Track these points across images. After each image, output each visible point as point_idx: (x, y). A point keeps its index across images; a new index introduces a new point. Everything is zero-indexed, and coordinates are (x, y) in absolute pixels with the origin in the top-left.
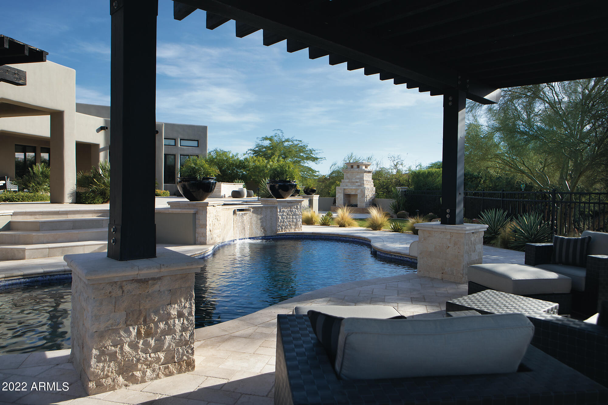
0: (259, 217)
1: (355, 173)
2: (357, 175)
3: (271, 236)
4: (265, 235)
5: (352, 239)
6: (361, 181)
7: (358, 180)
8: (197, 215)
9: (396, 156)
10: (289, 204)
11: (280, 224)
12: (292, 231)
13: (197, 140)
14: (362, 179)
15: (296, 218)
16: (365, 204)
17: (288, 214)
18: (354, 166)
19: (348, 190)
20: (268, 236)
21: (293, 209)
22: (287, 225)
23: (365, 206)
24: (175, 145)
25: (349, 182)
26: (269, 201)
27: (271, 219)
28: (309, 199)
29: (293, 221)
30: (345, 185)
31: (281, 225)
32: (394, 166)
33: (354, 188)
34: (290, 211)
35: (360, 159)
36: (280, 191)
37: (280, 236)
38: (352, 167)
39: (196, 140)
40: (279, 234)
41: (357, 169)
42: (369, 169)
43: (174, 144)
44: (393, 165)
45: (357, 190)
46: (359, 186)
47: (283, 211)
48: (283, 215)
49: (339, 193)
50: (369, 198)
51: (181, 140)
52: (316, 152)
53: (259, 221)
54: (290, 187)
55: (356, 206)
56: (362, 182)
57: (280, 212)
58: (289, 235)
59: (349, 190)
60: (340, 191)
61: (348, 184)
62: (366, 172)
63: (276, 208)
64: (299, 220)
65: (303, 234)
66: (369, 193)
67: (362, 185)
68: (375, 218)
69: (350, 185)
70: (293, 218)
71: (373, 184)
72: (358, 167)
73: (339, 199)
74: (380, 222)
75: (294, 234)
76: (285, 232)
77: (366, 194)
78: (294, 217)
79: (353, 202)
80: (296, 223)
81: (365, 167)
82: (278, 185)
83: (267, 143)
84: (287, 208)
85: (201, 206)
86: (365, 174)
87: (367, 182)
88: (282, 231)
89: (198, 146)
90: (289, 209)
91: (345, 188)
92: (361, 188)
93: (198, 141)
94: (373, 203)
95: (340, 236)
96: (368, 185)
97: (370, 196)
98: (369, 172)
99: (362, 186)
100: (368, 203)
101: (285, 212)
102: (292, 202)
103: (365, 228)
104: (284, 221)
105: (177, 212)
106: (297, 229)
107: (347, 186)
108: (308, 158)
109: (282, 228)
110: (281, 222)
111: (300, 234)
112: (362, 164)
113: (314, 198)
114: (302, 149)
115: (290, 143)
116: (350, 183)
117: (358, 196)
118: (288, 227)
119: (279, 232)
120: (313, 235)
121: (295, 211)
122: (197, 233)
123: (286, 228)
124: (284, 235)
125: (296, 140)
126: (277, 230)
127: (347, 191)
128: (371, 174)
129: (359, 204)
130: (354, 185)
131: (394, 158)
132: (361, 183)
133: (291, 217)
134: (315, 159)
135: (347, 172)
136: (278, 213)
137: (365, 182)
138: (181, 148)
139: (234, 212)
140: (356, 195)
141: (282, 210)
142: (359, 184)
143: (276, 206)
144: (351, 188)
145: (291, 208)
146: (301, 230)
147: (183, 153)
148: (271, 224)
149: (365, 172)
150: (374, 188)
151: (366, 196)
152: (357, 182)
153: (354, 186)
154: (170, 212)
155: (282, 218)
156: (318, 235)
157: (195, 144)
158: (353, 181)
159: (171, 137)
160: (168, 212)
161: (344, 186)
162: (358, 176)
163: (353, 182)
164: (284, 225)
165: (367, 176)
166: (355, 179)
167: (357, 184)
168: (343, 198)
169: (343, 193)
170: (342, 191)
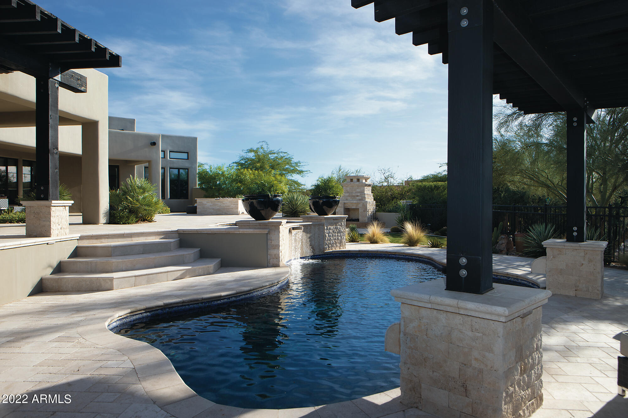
0: (309, 235)
1: (355, 187)
2: (358, 189)
3: (319, 255)
4: (314, 254)
5: (402, 256)
6: (362, 195)
7: (359, 194)
8: (269, 235)
9: (386, 169)
10: (335, 221)
11: (327, 242)
12: (338, 249)
14: (363, 193)
15: (340, 236)
16: (367, 218)
17: (333, 232)
18: (354, 180)
19: (348, 204)
20: (317, 255)
21: (338, 226)
22: (333, 243)
23: (367, 220)
24: (164, 158)
25: (349, 196)
26: (313, 218)
27: (319, 237)
29: (338, 239)
30: (345, 199)
31: (328, 244)
32: (385, 179)
33: (355, 202)
34: (336, 228)
35: (349, 172)
36: (325, 207)
37: (328, 254)
38: (352, 180)
39: (186, 152)
40: (327, 252)
41: (358, 183)
42: (369, 182)
44: (383, 178)
45: (358, 204)
46: (360, 200)
47: (330, 229)
48: (329, 233)
49: (339, 207)
50: (371, 212)
51: (170, 152)
52: (302, 164)
53: (308, 240)
54: (333, 204)
55: (358, 220)
56: (364, 196)
57: (327, 229)
58: (335, 254)
59: (350, 204)
60: (340, 205)
61: (348, 198)
63: (323, 225)
64: (344, 237)
65: (349, 252)
66: (370, 207)
67: (363, 199)
68: (412, 234)
69: (351, 199)
70: (338, 236)
71: (373, 197)
72: (358, 180)
74: (416, 238)
75: (340, 252)
76: (332, 250)
78: (339, 234)
79: (354, 217)
80: (341, 240)
81: (365, 180)
82: (322, 201)
83: (251, 155)
84: (332, 226)
85: (273, 226)
86: (365, 188)
87: (368, 195)
88: (329, 249)
89: (188, 159)
90: (335, 227)
91: (346, 202)
92: (363, 202)
93: (188, 153)
94: (374, 218)
95: (389, 253)
96: (369, 199)
97: (372, 210)
98: (369, 185)
99: (363, 200)
100: (370, 217)
101: (331, 229)
102: (337, 219)
103: (403, 245)
104: (330, 238)
105: (248, 232)
106: (341, 247)
107: (347, 200)
108: (294, 171)
109: (329, 247)
110: (328, 240)
111: (346, 252)
112: (363, 177)
114: (288, 161)
115: (276, 155)
116: (350, 197)
117: (360, 211)
118: (334, 245)
119: (327, 251)
120: (360, 252)
121: (340, 228)
122: (269, 254)
123: (332, 245)
124: (330, 254)
125: (282, 152)
126: (325, 249)
127: (348, 206)
128: (370, 188)
129: (360, 218)
130: (354, 199)
133: (337, 235)
134: (300, 172)
135: (346, 185)
136: (326, 231)
137: (366, 196)
138: (171, 160)
139: (290, 231)
140: (357, 209)
141: (328, 227)
142: (360, 198)
143: (323, 223)
144: (352, 202)
145: (336, 225)
146: (345, 248)
147: (172, 166)
148: (319, 242)
149: (365, 186)
150: (374, 202)
151: (368, 210)
152: (358, 196)
153: (354, 200)
154: (240, 232)
155: (329, 236)
156: (364, 252)
157: (185, 156)
158: (353, 194)
160: (238, 233)
162: (358, 190)
163: (354, 196)
164: (331, 243)
165: (367, 190)
166: (356, 193)
167: (357, 198)
168: (343, 212)
169: (343, 207)
170: (343, 205)
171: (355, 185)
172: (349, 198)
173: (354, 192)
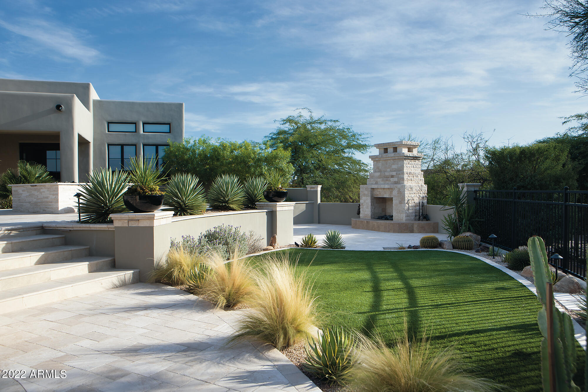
1: (390, 161)
2: (393, 164)
6: (399, 174)
7: (394, 173)
13: (169, 122)
14: (400, 171)
16: (404, 215)
18: (389, 150)
19: (378, 190)
23: (404, 219)
24: (136, 132)
25: (379, 177)
28: (266, 211)
30: (374, 183)
32: (472, 151)
33: (387, 186)
38: (386, 151)
39: (166, 122)
41: (393, 155)
42: (416, 152)
43: (134, 131)
45: (391, 190)
46: (396, 183)
49: (364, 195)
50: (414, 204)
51: (144, 124)
55: (390, 218)
56: (401, 176)
59: (381, 190)
60: (366, 192)
62: (407, 158)
66: (413, 195)
67: (401, 182)
69: (382, 182)
71: (423, 179)
72: (395, 149)
73: (365, 207)
77: (406, 199)
79: (386, 212)
81: (407, 149)
86: (406, 162)
87: (411, 175)
89: (170, 132)
91: (374, 187)
92: (399, 186)
93: (169, 124)
94: (421, 214)
96: (413, 182)
97: (417, 201)
98: (415, 158)
99: (400, 184)
100: (412, 213)
107: (376, 183)
108: (349, 146)
112: (401, 144)
113: (278, 209)
115: (324, 126)
116: (381, 179)
117: (395, 202)
127: (378, 193)
128: (420, 163)
129: (394, 214)
130: (388, 182)
131: (472, 137)
132: (398, 177)
135: (377, 159)
137: (406, 176)
138: (144, 134)
140: (391, 199)
142: (395, 179)
144: (382, 186)
147: (146, 142)
149: (405, 159)
150: (425, 187)
151: (408, 200)
152: (392, 176)
153: (388, 184)
157: (166, 128)
158: (387, 174)
159: (129, 120)
161: (372, 184)
162: (394, 167)
163: (387, 177)
165: (410, 166)
166: (391, 171)
167: (392, 179)
168: (370, 204)
169: (370, 195)
170: (370, 193)
171: (389, 158)
172: (379, 180)
173: (389, 170)
